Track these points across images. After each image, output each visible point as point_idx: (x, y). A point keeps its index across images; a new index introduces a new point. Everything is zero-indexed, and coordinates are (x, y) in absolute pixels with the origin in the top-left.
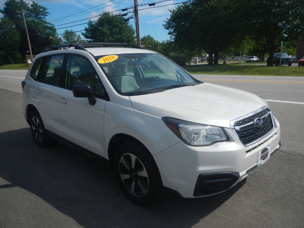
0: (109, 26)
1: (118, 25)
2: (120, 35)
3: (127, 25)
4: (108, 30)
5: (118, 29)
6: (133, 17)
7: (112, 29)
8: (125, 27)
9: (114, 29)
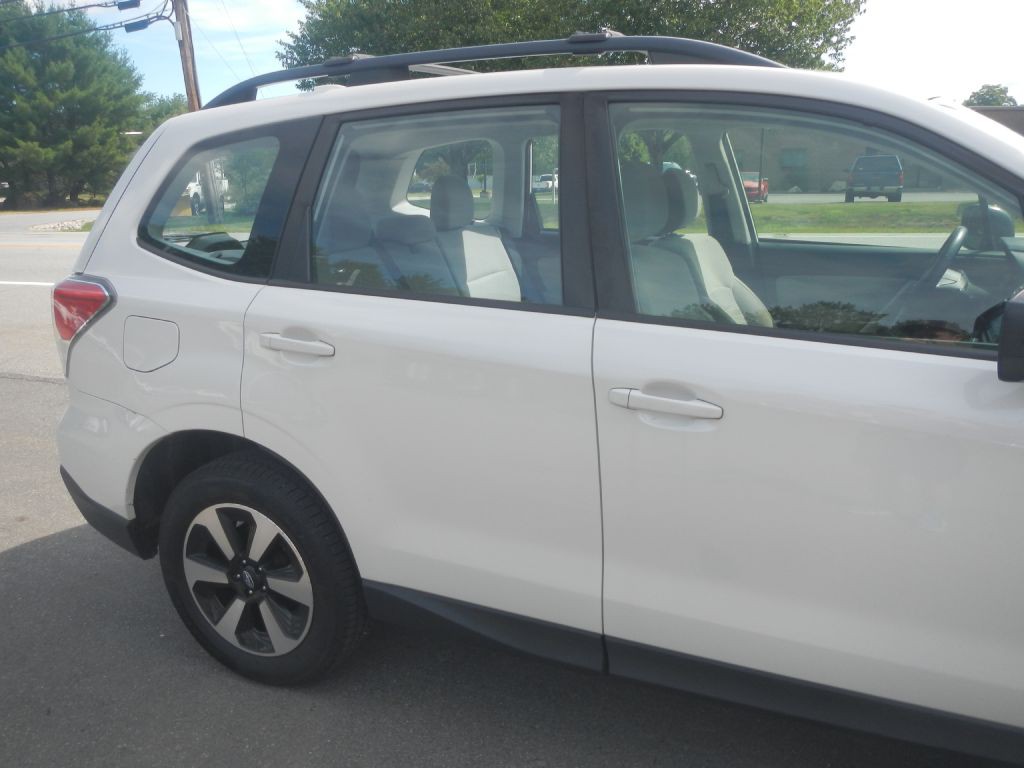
0: (30, 48)
1: (68, 47)
2: (82, 88)
3: (102, 50)
4: (25, 68)
5: (72, 66)
6: (166, 14)
7: (45, 63)
8: (99, 59)
9: (52, 63)
